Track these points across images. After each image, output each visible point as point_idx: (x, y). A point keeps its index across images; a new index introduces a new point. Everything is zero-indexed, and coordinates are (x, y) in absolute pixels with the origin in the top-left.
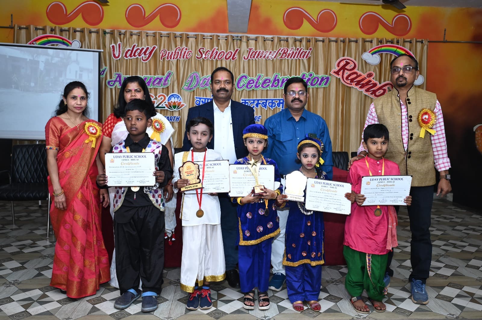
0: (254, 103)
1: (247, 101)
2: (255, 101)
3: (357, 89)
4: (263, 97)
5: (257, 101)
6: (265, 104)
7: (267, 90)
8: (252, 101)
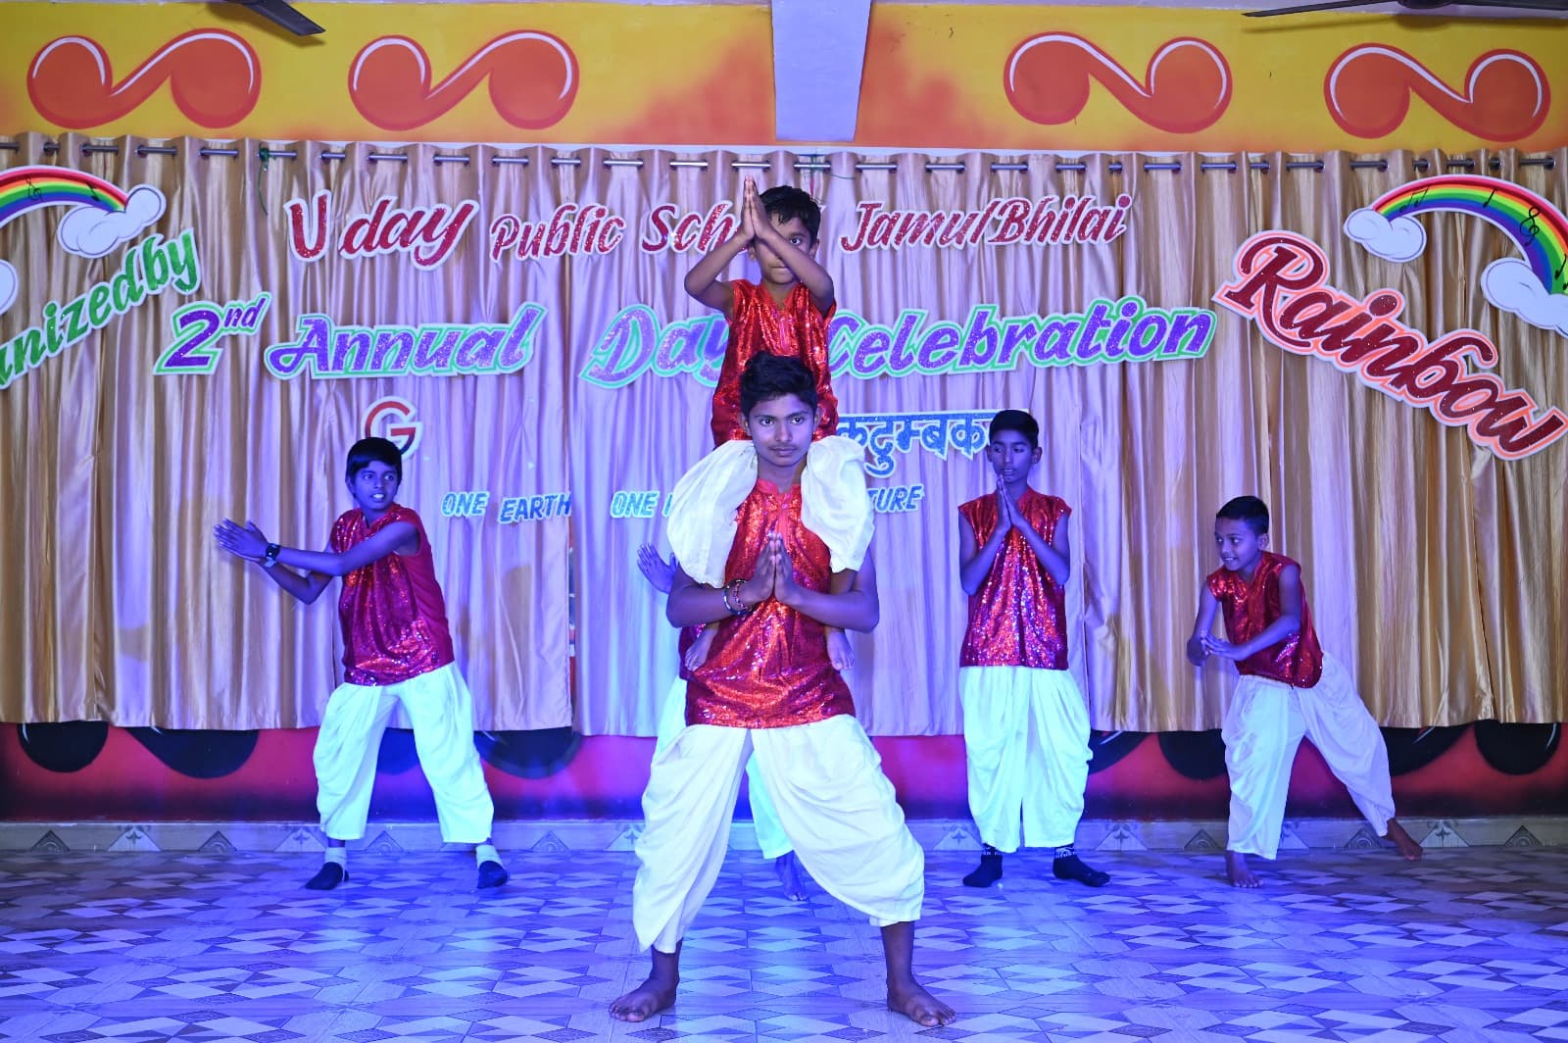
0: (889, 430)
1: (859, 425)
2: (895, 423)
3: (1330, 362)
4: (929, 405)
5: (902, 423)
6: (936, 433)
7: (945, 375)
8: (884, 425)
